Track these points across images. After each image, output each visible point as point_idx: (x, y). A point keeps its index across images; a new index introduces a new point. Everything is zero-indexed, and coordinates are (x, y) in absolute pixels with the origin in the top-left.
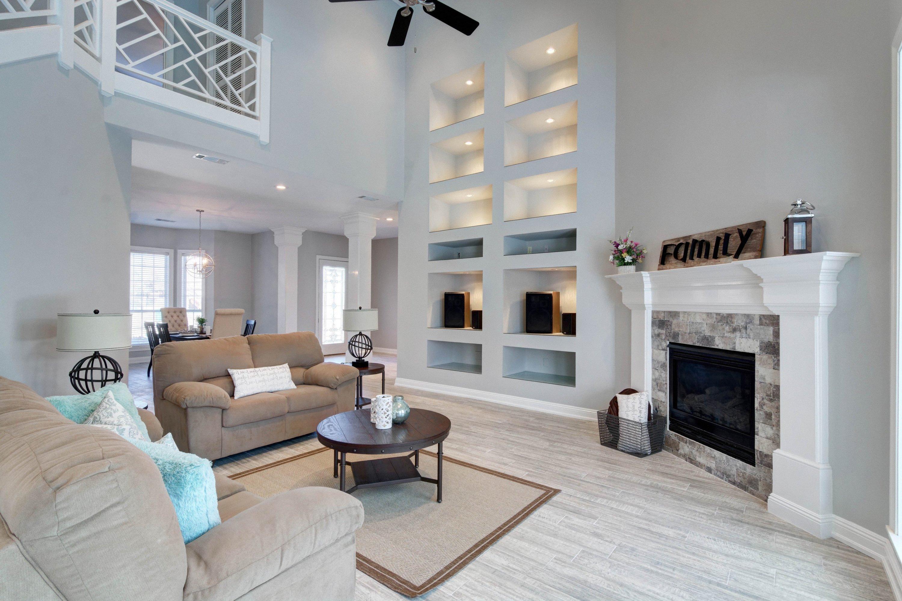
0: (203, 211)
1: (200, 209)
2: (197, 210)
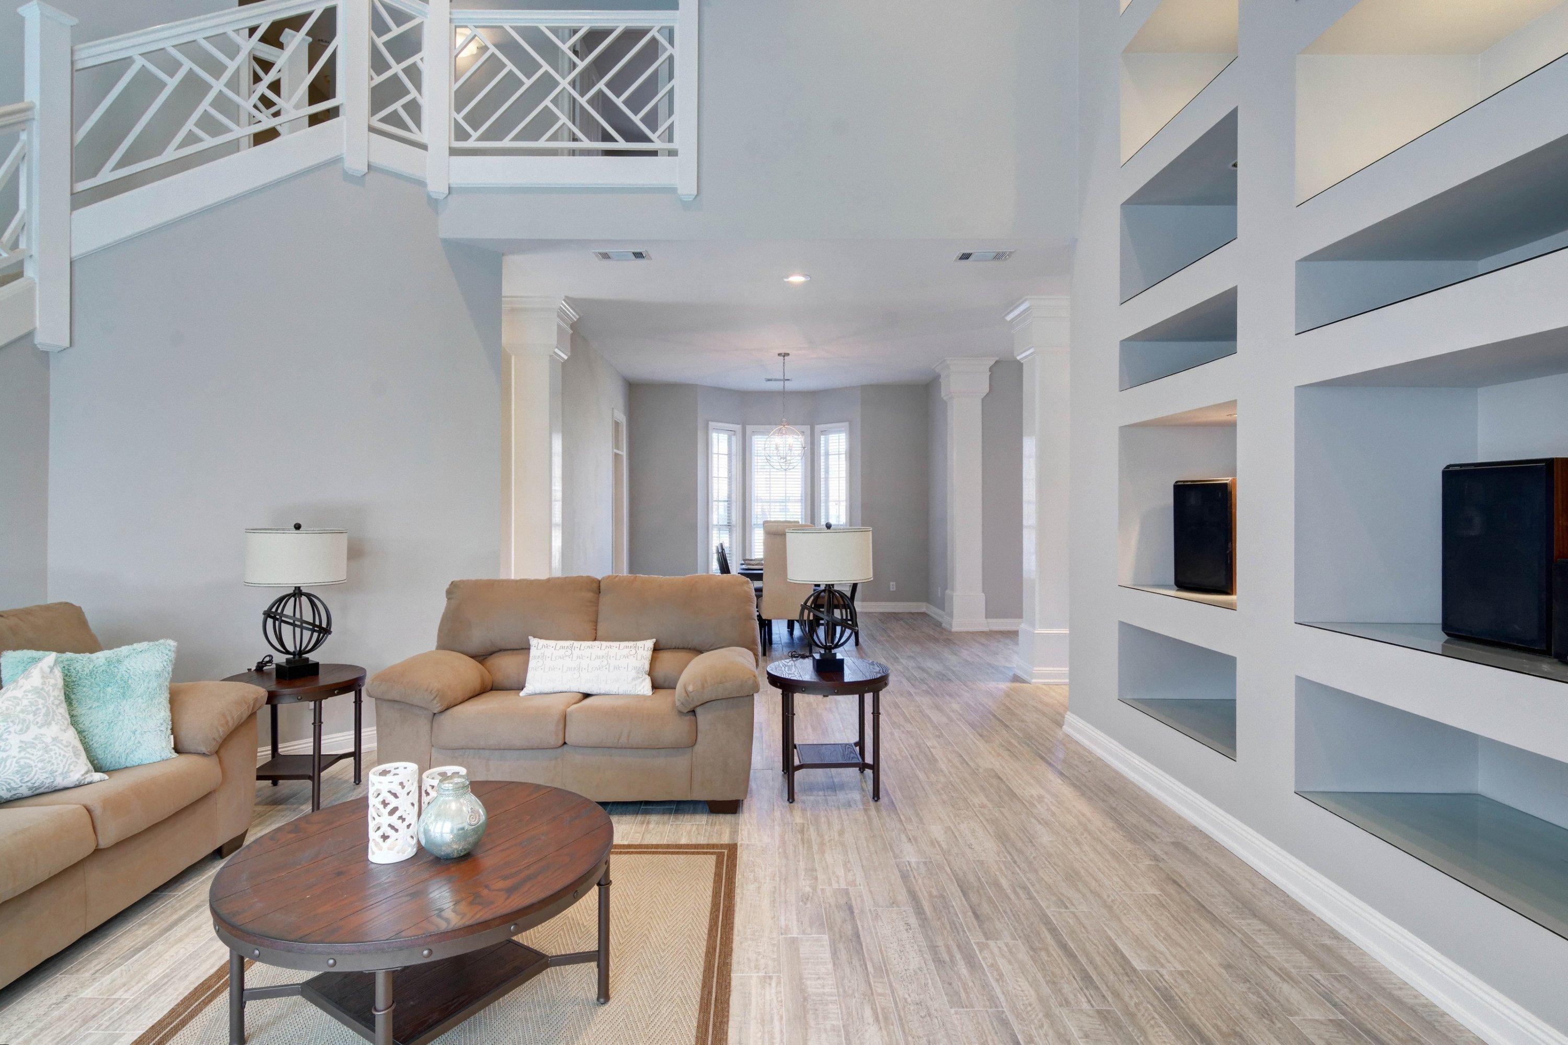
0: (788, 354)
1: (783, 351)
2: (779, 355)
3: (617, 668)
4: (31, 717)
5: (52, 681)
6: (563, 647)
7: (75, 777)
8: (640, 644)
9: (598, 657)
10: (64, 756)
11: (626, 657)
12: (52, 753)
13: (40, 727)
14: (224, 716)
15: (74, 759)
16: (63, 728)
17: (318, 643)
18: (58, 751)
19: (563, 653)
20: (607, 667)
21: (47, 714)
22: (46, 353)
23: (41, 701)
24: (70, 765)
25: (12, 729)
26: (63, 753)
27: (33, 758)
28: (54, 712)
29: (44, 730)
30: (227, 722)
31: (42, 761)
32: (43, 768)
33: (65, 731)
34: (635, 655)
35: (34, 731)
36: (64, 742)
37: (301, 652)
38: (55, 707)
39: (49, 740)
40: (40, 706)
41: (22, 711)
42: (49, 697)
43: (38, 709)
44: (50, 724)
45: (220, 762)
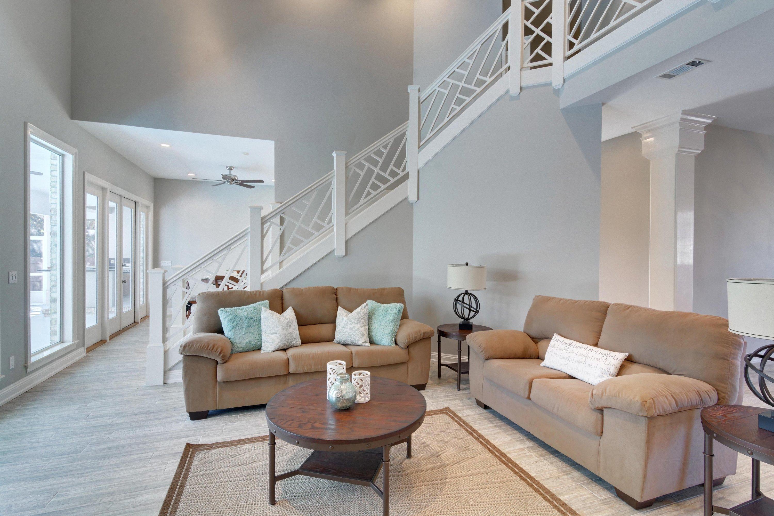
3: (590, 365)
4: (354, 320)
5: (363, 311)
6: (565, 343)
7: (360, 343)
8: (613, 354)
9: (581, 355)
10: (359, 335)
11: (599, 360)
12: (356, 333)
13: (355, 324)
14: (409, 336)
15: (361, 337)
16: (361, 326)
17: (474, 316)
18: (357, 333)
19: (564, 347)
20: (585, 363)
21: (358, 321)
22: (412, 204)
23: (357, 316)
24: (360, 338)
25: (349, 323)
26: (359, 334)
27: (352, 333)
28: (360, 320)
29: (356, 325)
30: (410, 338)
31: (353, 335)
32: (353, 337)
33: (361, 327)
34: (605, 361)
35: (353, 325)
36: (360, 331)
37: (467, 319)
38: (361, 319)
39: (356, 329)
40: (357, 318)
41: (352, 318)
42: (360, 315)
43: (356, 318)
44: (358, 324)
45: (409, 352)
